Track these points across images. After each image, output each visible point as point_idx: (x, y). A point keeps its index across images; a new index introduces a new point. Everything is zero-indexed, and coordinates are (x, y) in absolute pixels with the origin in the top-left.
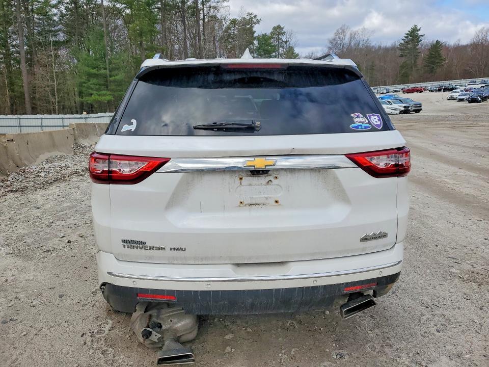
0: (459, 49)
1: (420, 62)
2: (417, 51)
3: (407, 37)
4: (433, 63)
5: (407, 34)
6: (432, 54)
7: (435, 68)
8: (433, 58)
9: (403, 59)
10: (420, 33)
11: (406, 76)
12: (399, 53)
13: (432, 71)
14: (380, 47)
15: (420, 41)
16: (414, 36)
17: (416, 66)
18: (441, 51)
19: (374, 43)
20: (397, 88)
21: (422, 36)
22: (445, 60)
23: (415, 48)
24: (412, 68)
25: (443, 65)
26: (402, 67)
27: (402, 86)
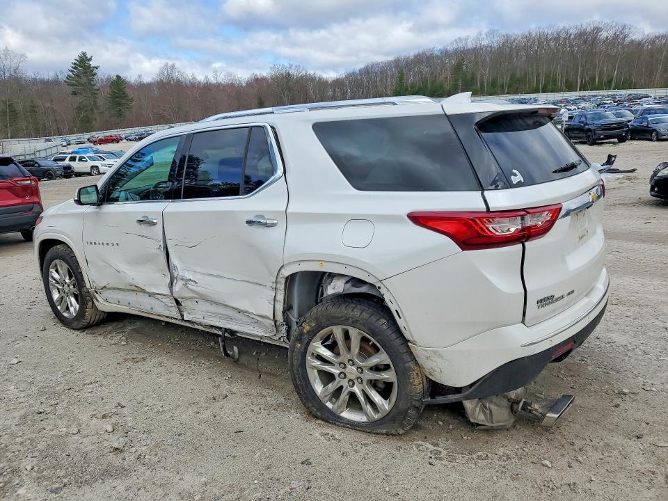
0: (143, 87)
1: (101, 101)
2: (94, 88)
3: (75, 68)
4: (119, 104)
5: (75, 64)
6: (115, 92)
7: (123, 110)
8: (118, 97)
9: (78, 99)
10: (92, 63)
11: (88, 122)
12: (70, 89)
13: (120, 114)
14: (35, 79)
15: (95, 74)
16: (83, 66)
17: (97, 108)
18: (126, 90)
19: (29, 74)
20: (79, 138)
21: (97, 68)
22: (132, 100)
23: (90, 83)
24: (92, 110)
25: (132, 108)
26: (79, 109)
27: (88, 135)
